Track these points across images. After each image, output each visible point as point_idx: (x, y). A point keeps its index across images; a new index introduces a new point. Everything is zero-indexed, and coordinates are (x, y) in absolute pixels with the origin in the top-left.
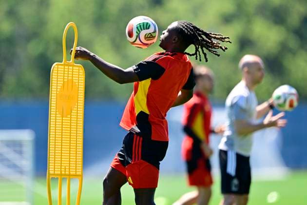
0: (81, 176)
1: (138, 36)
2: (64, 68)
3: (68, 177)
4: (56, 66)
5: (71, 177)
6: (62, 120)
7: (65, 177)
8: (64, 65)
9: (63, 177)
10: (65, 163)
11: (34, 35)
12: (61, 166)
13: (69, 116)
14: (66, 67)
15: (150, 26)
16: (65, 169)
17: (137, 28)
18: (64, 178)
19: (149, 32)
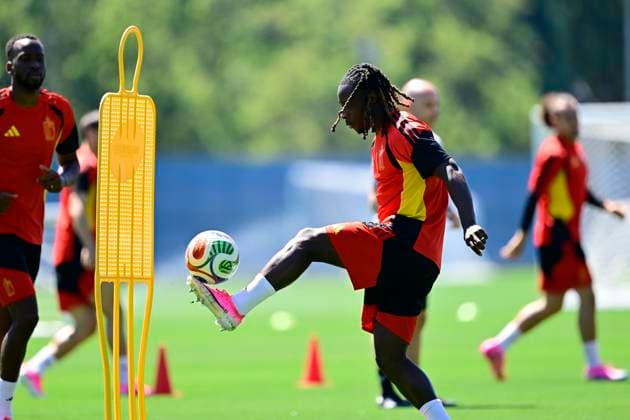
0: (152, 280)
1: (211, 260)
2: (122, 102)
3: (128, 281)
4: (108, 99)
5: (134, 281)
6: (119, 186)
7: (125, 280)
8: (121, 96)
9: (121, 280)
10: (125, 258)
11: (72, 47)
12: (118, 262)
13: (130, 181)
14: (125, 100)
15: (232, 250)
16: (125, 267)
17: (213, 246)
18: (123, 283)
19: (228, 260)
